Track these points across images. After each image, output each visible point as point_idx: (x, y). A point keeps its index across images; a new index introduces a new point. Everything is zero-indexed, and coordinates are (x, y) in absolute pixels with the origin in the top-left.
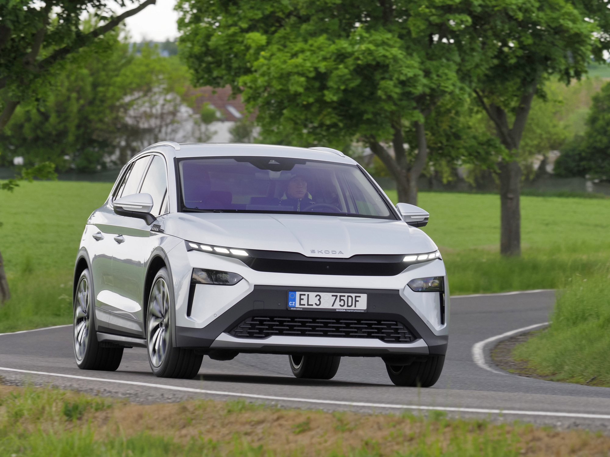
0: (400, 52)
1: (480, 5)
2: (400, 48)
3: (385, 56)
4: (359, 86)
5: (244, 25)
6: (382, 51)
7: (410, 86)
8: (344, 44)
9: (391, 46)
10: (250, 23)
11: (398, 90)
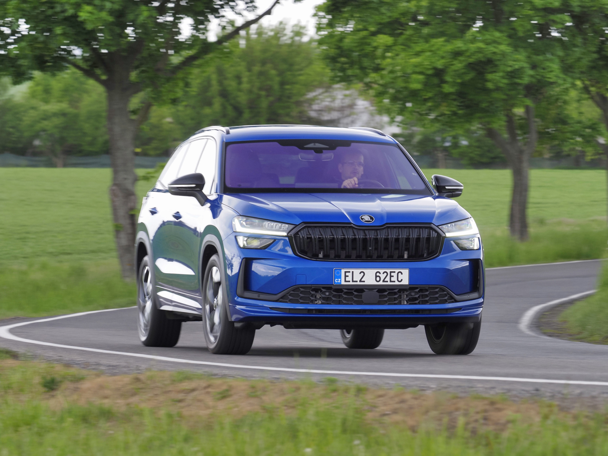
0: (508, 48)
1: (579, 6)
2: (509, 45)
3: (494, 53)
4: (472, 79)
5: (373, 29)
6: (492, 49)
7: (516, 78)
8: (459, 44)
9: (499, 43)
10: (379, 26)
11: (505, 81)
